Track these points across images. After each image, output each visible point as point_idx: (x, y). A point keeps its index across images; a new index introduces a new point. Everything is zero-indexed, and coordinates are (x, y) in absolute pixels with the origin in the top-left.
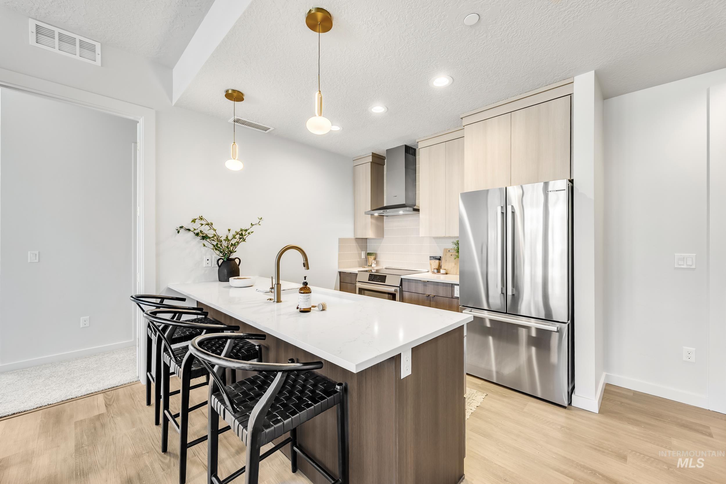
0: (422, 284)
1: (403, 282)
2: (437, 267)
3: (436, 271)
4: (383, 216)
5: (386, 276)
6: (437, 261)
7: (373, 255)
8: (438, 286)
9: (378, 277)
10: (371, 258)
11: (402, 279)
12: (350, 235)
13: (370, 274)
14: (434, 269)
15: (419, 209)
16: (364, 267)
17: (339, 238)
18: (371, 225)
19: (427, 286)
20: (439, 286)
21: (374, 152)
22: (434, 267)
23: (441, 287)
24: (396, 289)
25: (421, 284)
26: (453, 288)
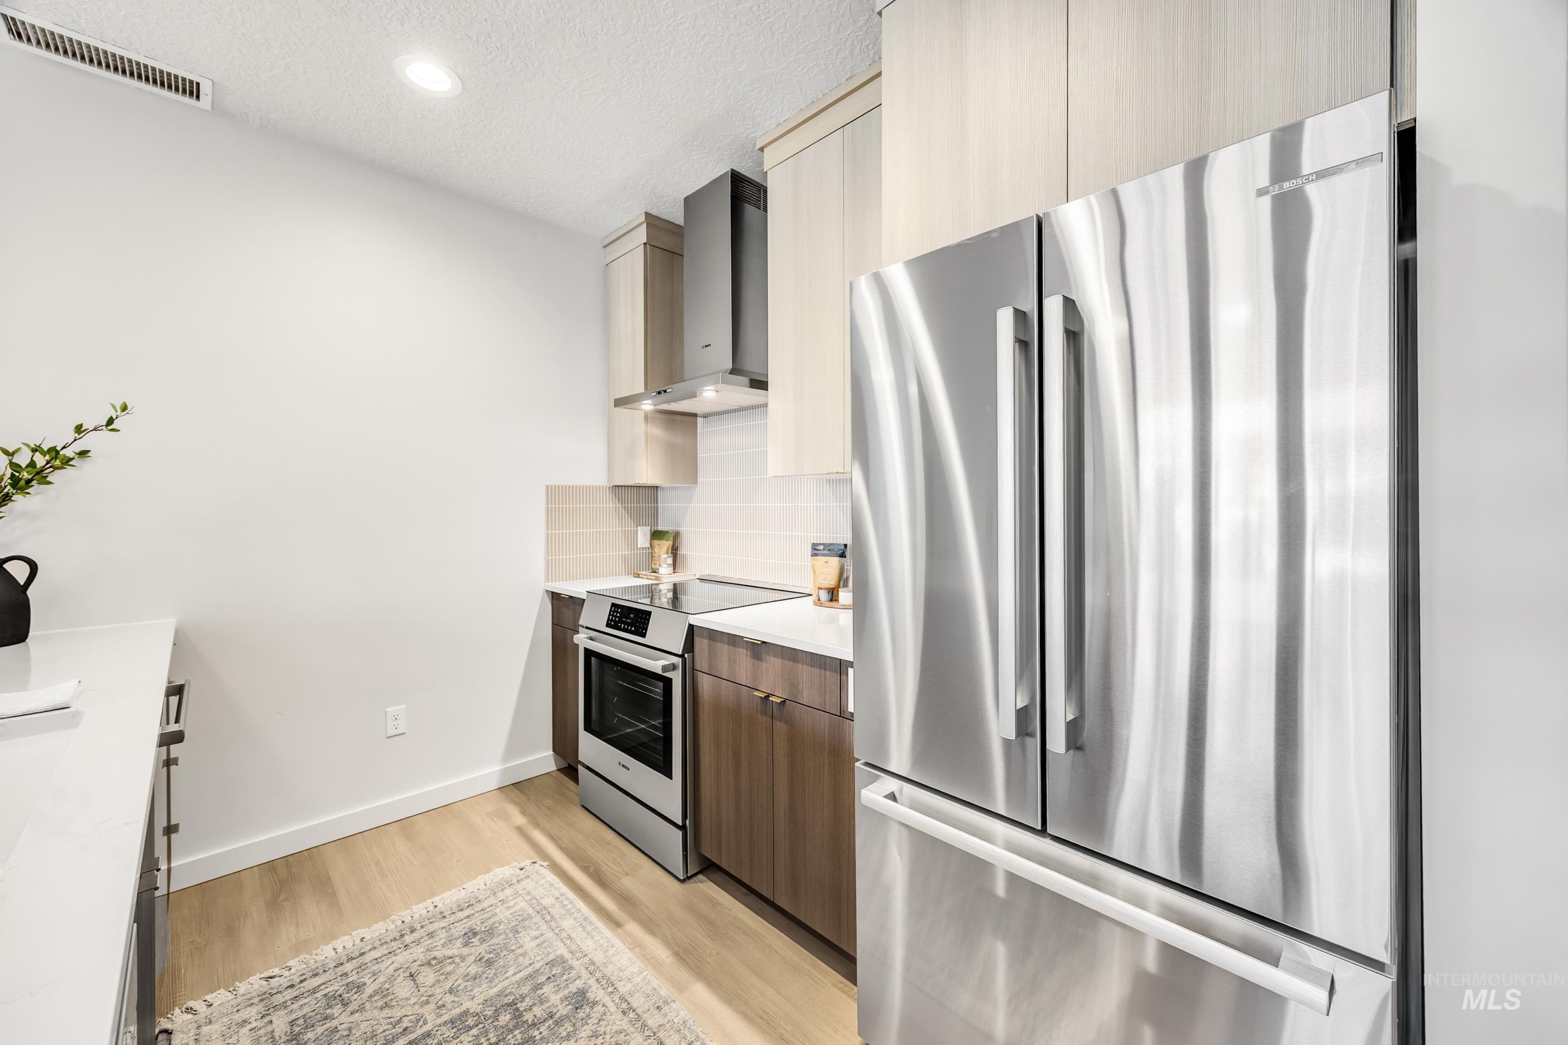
0: (749, 652)
1: (697, 640)
2: (831, 582)
3: (824, 596)
4: (695, 415)
5: (651, 612)
6: (835, 561)
7: (666, 537)
8: (795, 664)
9: (632, 616)
10: (663, 548)
11: (691, 627)
12: (596, 476)
13: (613, 605)
14: (820, 589)
15: (767, 382)
16: (638, 576)
17: (547, 487)
18: (647, 442)
19: (761, 660)
20: (800, 666)
21: (654, 212)
22: (825, 579)
23: (805, 667)
24: (674, 662)
25: (745, 651)
26: (844, 677)
